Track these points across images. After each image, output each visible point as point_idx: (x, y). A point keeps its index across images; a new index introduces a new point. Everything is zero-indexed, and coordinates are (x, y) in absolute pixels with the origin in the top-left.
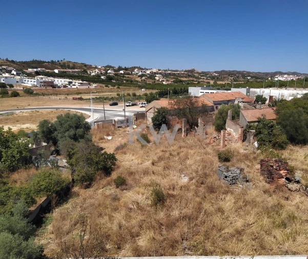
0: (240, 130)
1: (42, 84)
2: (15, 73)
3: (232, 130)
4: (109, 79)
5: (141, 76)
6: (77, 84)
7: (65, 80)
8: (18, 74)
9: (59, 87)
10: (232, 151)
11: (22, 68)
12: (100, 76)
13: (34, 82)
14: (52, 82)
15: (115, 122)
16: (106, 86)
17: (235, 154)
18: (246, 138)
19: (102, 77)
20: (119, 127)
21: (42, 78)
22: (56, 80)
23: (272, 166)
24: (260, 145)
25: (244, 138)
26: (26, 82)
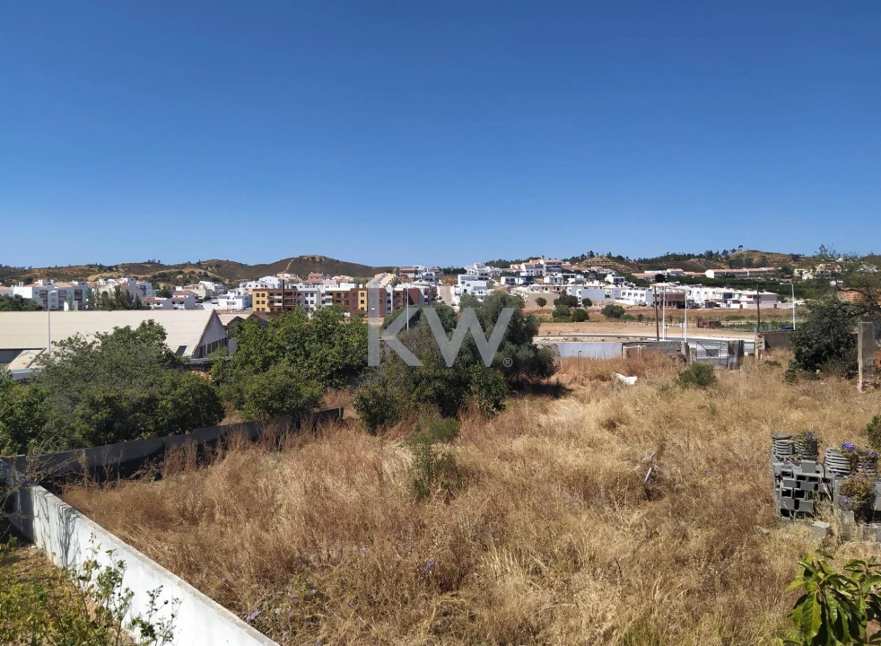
1: (658, 300)
2: (610, 278)
7: (715, 290)
8: (617, 282)
13: (642, 295)
14: (682, 296)
15: (688, 351)
19: (833, 284)
21: (664, 288)
22: (695, 290)
26: (626, 296)
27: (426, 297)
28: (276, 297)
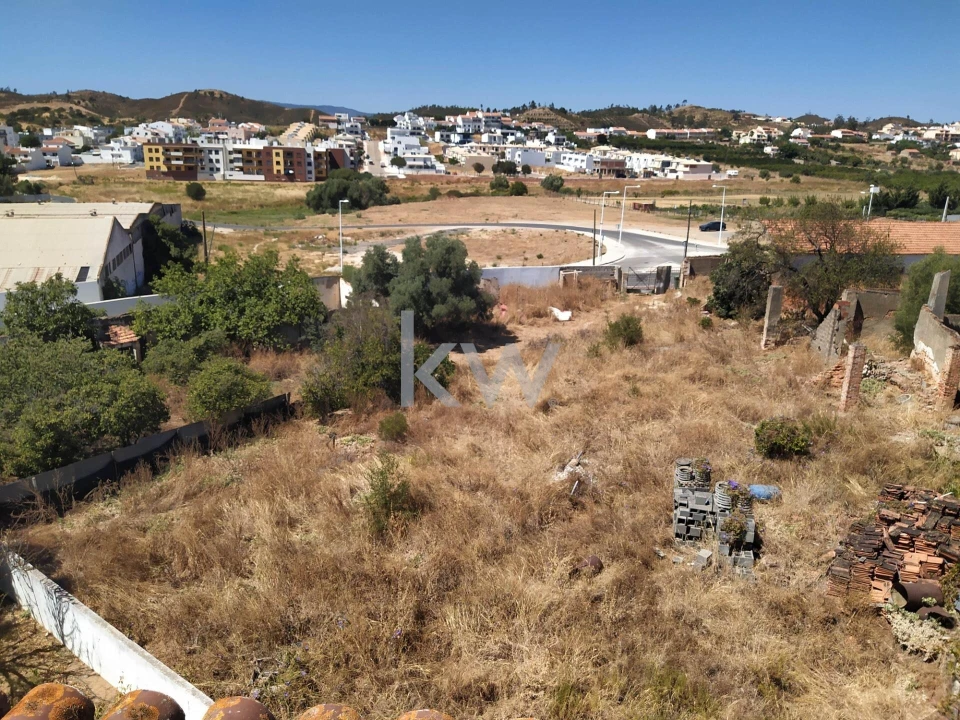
0: (949, 358)
1: (598, 167)
2: (551, 138)
4: (788, 152)
5: (897, 148)
6: (681, 168)
7: (654, 157)
8: (558, 143)
9: (634, 176)
11: (570, 127)
12: (762, 147)
13: (582, 161)
14: (622, 163)
15: (619, 276)
16: (764, 175)
19: (768, 150)
21: (605, 153)
22: (635, 155)
26: (565, 161)
27: (352, 158)
28: (173, 154)
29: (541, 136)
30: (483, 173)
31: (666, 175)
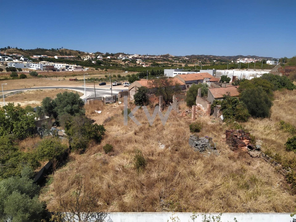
0: (208, 106)
1: (45, 68)
2: (23, 59)
3: (201, 105)
4: (99, 63)
5: (125, 61)
6: (72, 68)
7: (63, 64)
8: (25, 60)
9: (58, 70)
10: (202, 123)
11: (28, 55)
12: (91, 61)
13: (38, 66)
14: (53, 66)
15: (104, 99)
16: (96, 69)
17: (204, 125)
18: (213, 112)
19: (93, 62)
20: (107, 103)
21: (45, 63)
22: (56, 64)
23: (236, 136)
24: (225, 118)
25: (212, 112)
26: (32, 66)
29: (18, 58)
30: (3, 72)
31: (68, 70)
